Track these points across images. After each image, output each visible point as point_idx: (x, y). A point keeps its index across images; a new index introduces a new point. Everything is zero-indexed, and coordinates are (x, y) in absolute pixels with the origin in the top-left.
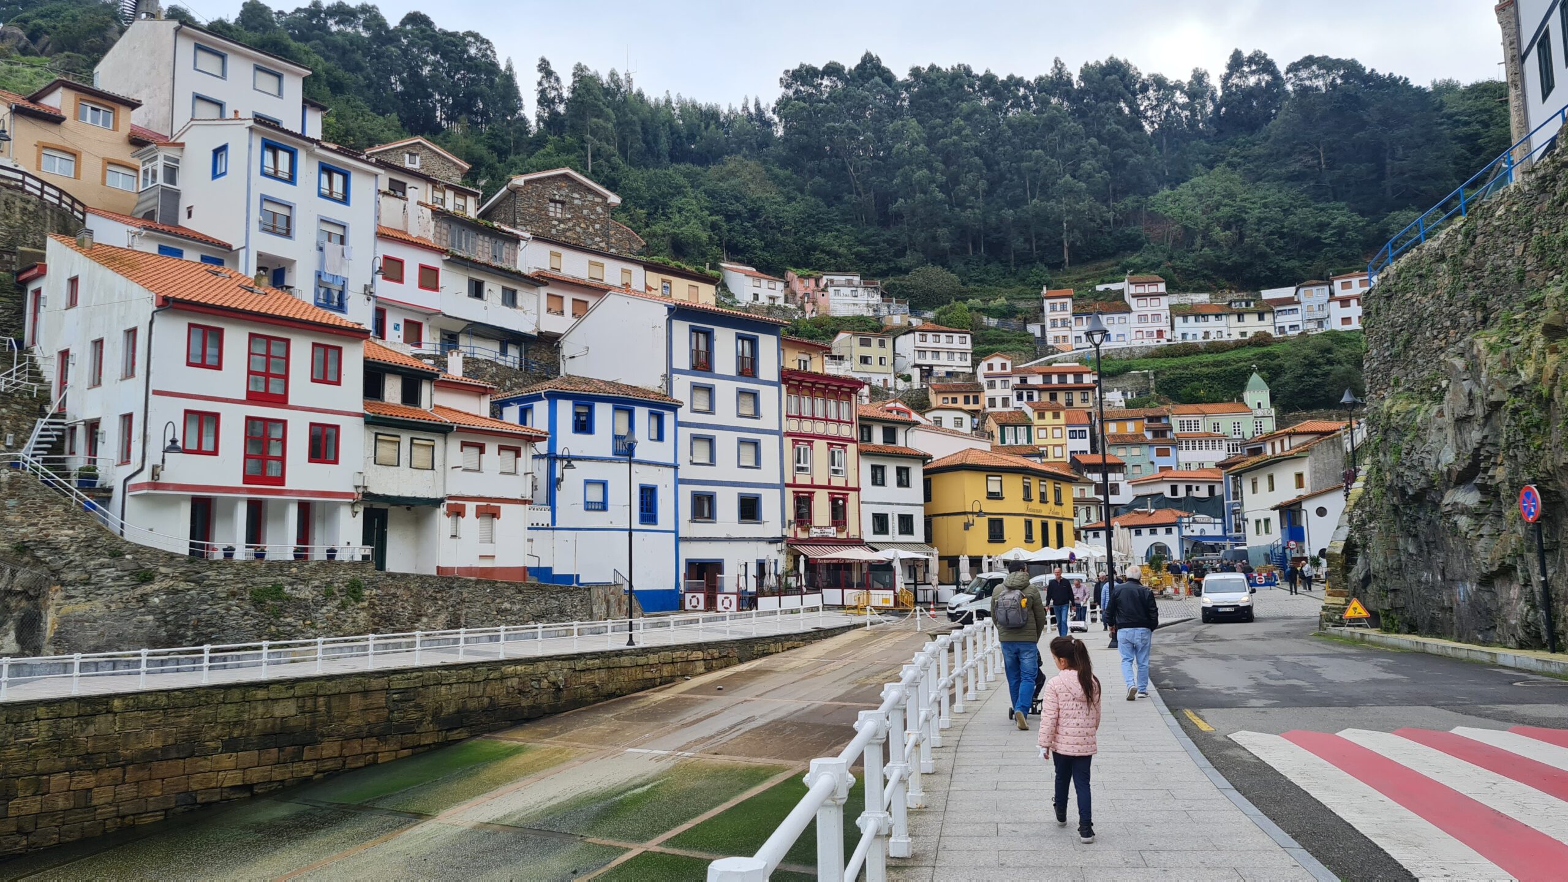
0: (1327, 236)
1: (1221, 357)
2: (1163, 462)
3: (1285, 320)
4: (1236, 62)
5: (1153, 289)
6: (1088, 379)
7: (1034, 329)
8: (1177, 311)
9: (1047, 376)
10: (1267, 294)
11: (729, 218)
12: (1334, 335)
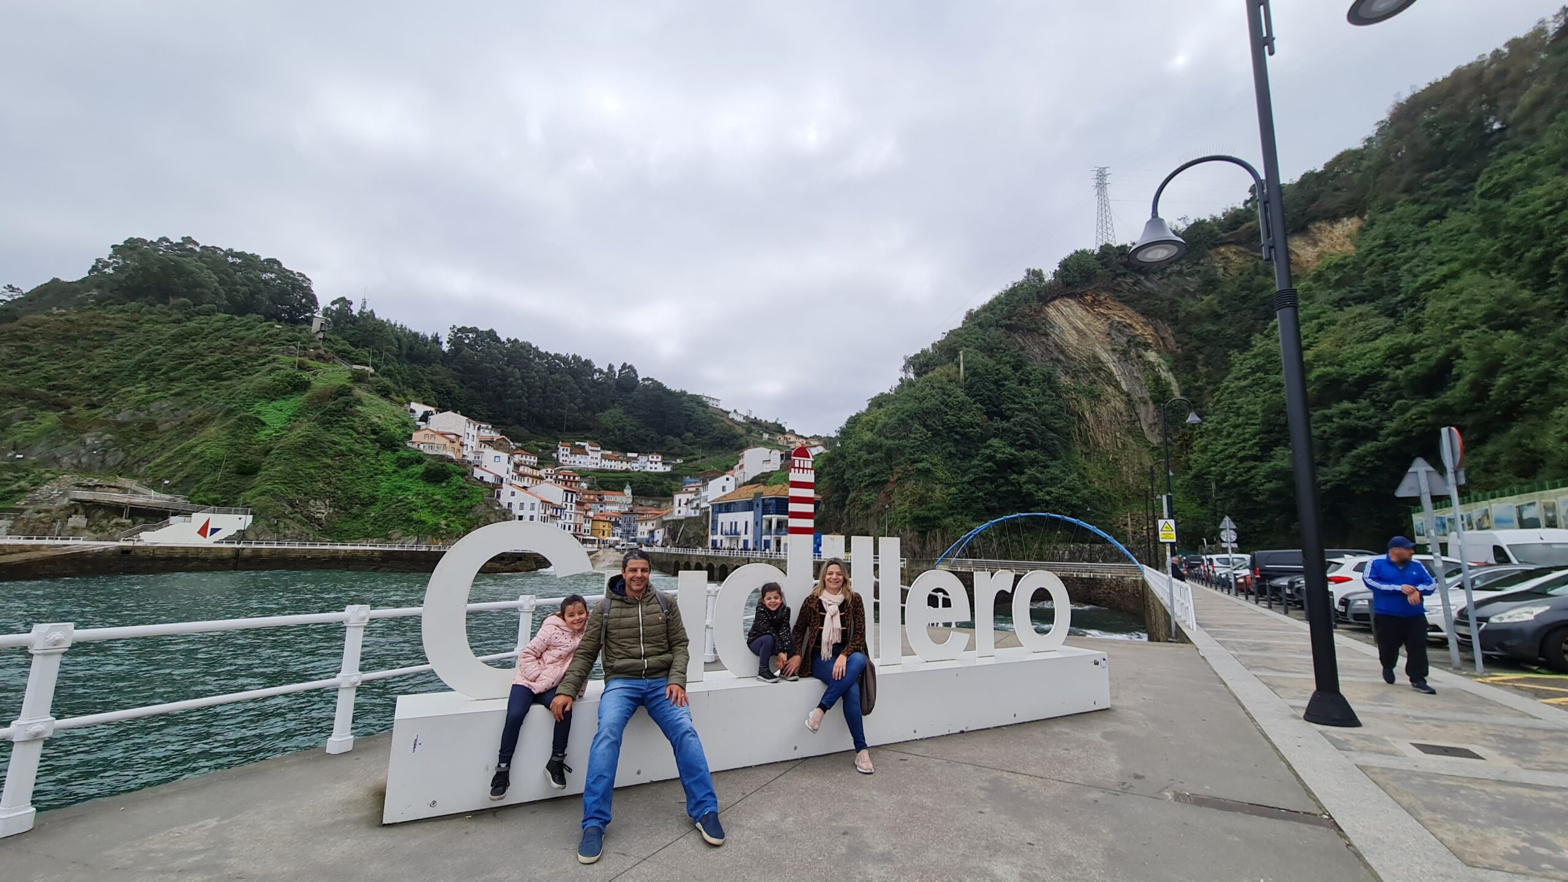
0: (648, 439)
1: (616, 475)
2: (601, 509)
3: (634, 465)
4: (624, 366)
5: (596, 449)
6: (577, 479)
7: (555, 455)
8: (604, 457)
9: (564, 476)
10: (629, 455)
11: (439, 393)
12: (647, 473)
